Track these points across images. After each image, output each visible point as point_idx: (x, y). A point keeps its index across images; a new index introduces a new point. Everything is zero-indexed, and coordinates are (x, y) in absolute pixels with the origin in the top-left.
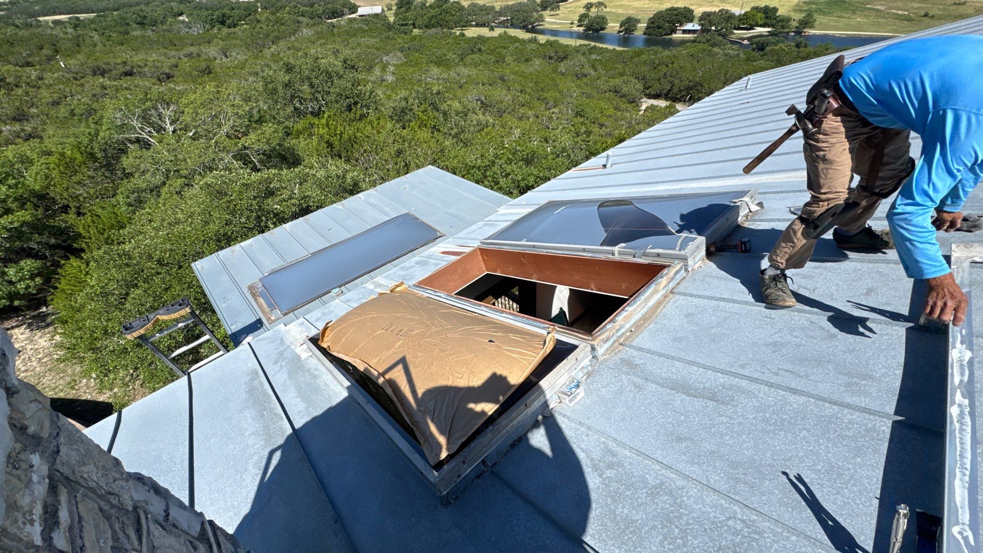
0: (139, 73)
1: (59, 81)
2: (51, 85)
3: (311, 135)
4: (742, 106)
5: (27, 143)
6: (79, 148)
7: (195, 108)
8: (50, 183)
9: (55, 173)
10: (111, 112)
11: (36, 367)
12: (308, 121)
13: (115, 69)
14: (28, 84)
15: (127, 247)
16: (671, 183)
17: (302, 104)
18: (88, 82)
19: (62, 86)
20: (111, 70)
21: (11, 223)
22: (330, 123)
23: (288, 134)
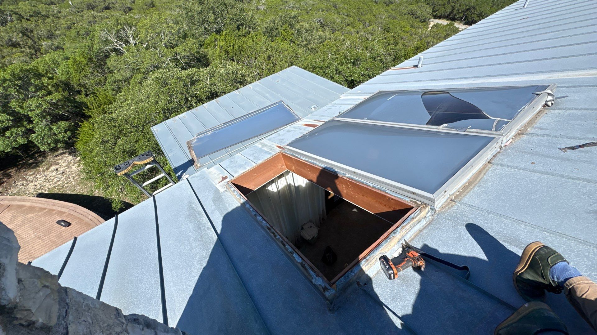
0: (114, 7)
1: (70, 13)
2: (66, 16)
3: (215, 46)
4: (522, 21)
5: (56, 52)
6: (84, 55)
7: (146, 29)
8: (70, 76)
9: (71, 70)
10: (100, 33)
11: (72, 182)
12: (213, 37)
13: (100, 6)
14: (53, 15)
15: (114, 115)
16: (473, 79)
17: (209, 26)
18: (85, 14)
19: (71, 17)
20: (97, 6)
21: (52, 100)
22: (227, 38)
23: (201, 46)
